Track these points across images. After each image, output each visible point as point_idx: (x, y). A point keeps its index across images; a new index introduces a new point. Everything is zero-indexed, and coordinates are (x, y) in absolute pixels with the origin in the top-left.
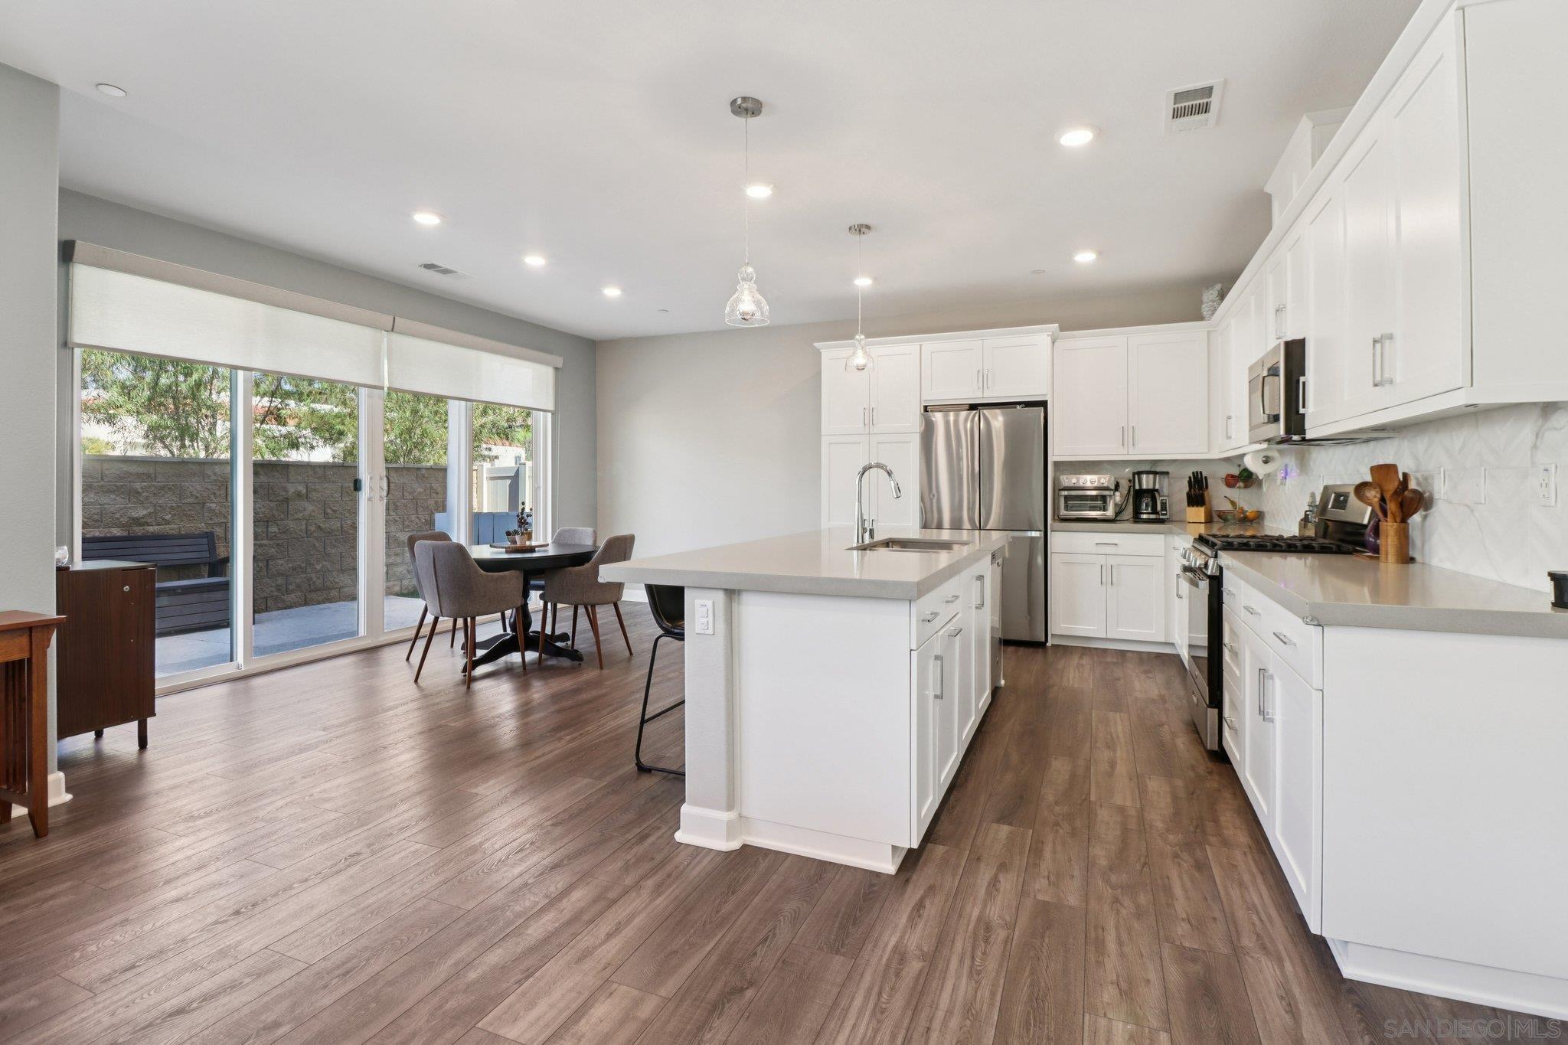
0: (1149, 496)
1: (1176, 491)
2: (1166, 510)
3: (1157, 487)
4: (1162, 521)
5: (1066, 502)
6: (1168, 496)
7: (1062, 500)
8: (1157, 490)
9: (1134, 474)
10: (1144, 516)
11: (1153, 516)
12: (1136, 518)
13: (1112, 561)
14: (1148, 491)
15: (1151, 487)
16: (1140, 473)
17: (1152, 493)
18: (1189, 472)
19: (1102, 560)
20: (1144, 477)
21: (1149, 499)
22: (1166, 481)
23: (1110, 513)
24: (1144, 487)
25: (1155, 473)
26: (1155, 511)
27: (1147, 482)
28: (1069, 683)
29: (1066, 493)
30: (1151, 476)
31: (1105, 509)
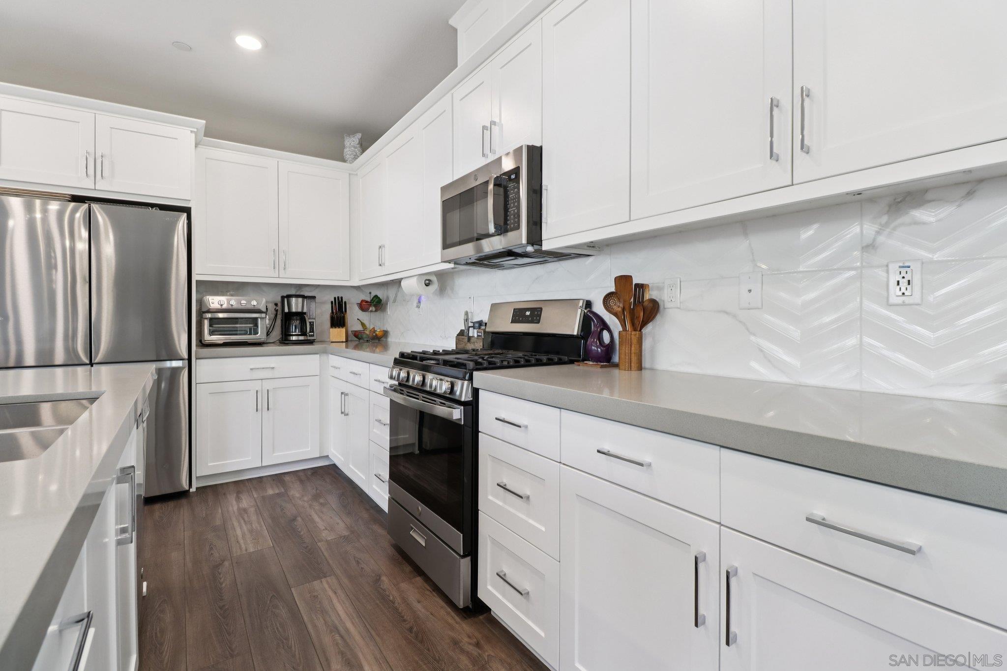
0: (298, 318)
1: (321, 313)
2: (313, 332)
3: (305, 310)
4: (311, 342)
5: (211, 325)
6: (315, 319)
7: (206, 323)
8: (305, 313)
9: (283, 298)
10: (294, 338)
11: (301, 338)
12: (285, 340)
13: (267, 385)
14: (297, 314)
15: (300, 310)
16: (289, 297)
17: (301, 316)
18: (330, 297)
19: (257, 385)
20: (293, 300)
21: (298, 322)
22: (313, 305)
23: (261, 335)
24: (294, 310)
25: (303, 297)
26: (304, 333)
27: (296, 305)
28: (241, 549)
29: (209, 315)
30: (300, 300)
31: (256, 333)
